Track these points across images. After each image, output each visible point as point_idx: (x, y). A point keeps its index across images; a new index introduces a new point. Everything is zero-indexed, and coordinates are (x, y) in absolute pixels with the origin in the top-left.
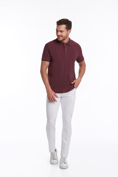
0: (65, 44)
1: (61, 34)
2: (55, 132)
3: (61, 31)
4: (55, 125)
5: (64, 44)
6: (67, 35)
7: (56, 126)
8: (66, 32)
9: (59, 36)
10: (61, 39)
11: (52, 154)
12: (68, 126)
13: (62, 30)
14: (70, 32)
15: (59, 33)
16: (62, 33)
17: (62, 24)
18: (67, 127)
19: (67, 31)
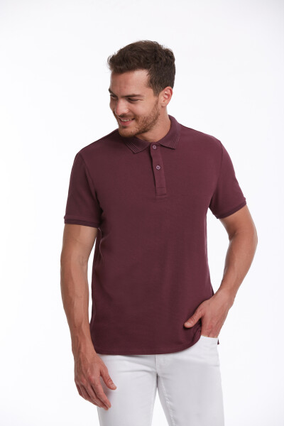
0: (151, 144)
1: (130, 111)
3: (131, 99)
5: (148, 147)
6: (159, 111)
8: (153, 99)
9: (123, 116)
10: (132, 128)
13: (132, 90)
14: (169, 96)
15: (123, 107)
16: (132, 106)
17: (132, 69)
19: (157, 93)
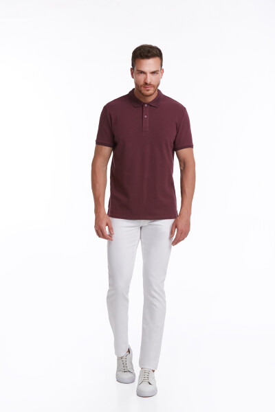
0: (145, 104)
2: (127, 308)
4: (127, 292)
5: (143, 104)
7: (131, 296)
11: (120, 359)
12: (155, 294)
18: (154, 297)
